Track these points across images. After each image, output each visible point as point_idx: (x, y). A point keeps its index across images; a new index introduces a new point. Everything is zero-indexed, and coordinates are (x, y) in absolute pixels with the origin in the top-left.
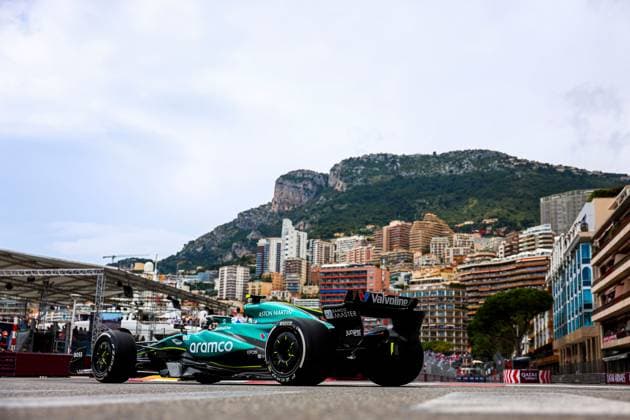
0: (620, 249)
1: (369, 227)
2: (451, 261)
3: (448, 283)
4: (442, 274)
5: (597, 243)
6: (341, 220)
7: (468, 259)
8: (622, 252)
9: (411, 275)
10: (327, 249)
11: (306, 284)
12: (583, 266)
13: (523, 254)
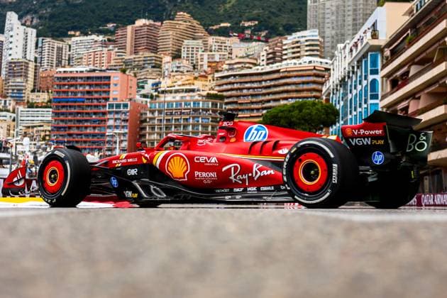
0: (416, 60)
1: (110, 26)
2: (205, 68)
3: (205, 93)
4: (196, 82)
5: (387, 53)
6: (75, 16)
7: (225, 67)
8: (419, 63)
9: (160, 83)
10: (60, 49)
11: (33, 91)
12: (371, 77)
13: (288, 61)
